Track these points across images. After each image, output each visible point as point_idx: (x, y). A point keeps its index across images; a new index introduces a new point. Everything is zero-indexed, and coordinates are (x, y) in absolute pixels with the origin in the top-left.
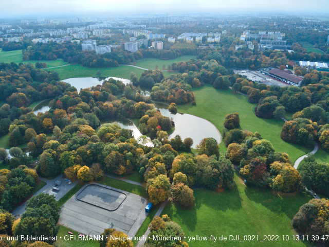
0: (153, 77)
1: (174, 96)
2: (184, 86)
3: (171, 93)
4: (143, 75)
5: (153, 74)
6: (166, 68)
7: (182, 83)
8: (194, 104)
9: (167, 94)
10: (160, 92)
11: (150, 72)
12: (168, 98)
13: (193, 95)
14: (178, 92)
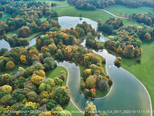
0: (114, 24)
1: (123, 49)
2: (135, 41)
3: (121, 46)
4: (107, 21)
5: (115, 22)
6: (128, 15)
7: (135, 37)
8: (139, 62)
9: (117, 46)
10: (113, 43)
11: (113, 19)
12: (118, 50)
13: (140, 52)
14: (127, 45)
